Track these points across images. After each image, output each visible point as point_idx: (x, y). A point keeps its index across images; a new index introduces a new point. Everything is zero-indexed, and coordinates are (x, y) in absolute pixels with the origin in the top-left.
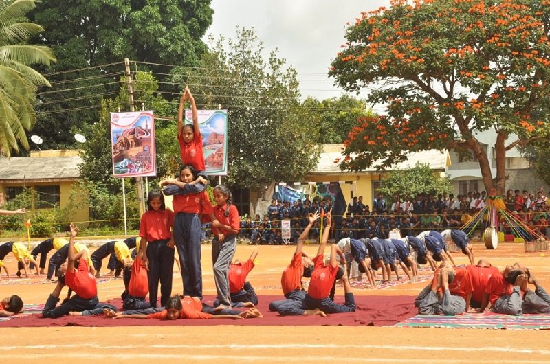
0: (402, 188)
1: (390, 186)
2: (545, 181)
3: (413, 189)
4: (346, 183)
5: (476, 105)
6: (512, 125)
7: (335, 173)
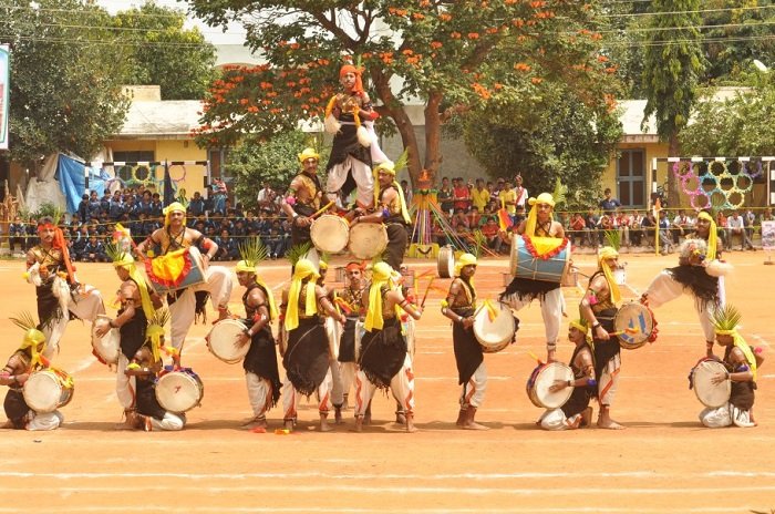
0: (264, 165)
1: (245, 161)
2: (478, 157)
3: (281, 167)
4: (197, 163)
5: (412, 59)
6: (461, 89)
7: (149, 136)
